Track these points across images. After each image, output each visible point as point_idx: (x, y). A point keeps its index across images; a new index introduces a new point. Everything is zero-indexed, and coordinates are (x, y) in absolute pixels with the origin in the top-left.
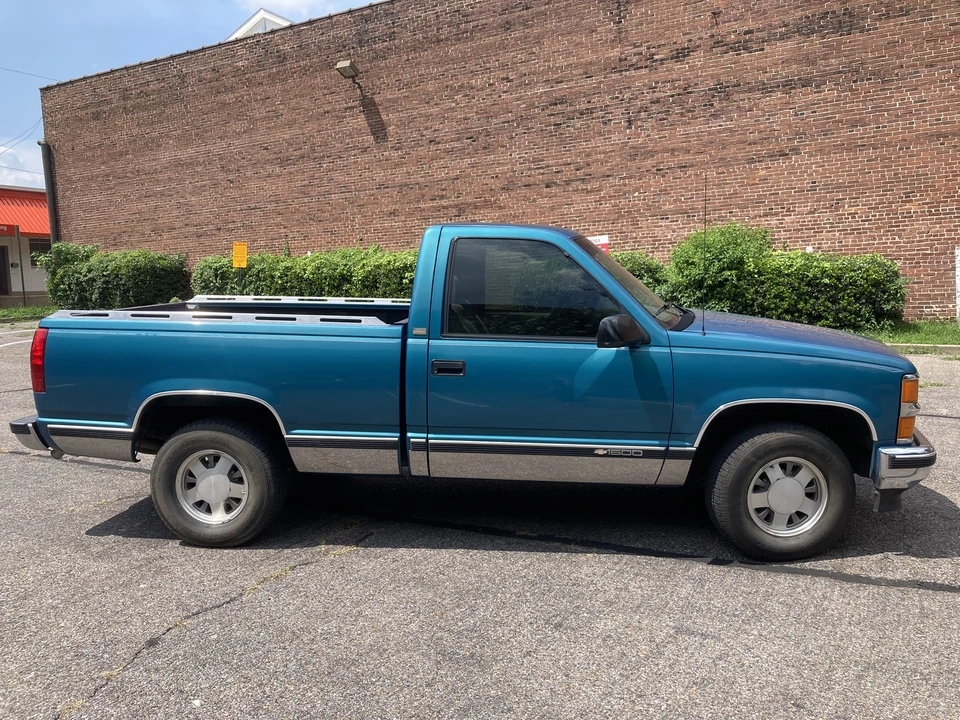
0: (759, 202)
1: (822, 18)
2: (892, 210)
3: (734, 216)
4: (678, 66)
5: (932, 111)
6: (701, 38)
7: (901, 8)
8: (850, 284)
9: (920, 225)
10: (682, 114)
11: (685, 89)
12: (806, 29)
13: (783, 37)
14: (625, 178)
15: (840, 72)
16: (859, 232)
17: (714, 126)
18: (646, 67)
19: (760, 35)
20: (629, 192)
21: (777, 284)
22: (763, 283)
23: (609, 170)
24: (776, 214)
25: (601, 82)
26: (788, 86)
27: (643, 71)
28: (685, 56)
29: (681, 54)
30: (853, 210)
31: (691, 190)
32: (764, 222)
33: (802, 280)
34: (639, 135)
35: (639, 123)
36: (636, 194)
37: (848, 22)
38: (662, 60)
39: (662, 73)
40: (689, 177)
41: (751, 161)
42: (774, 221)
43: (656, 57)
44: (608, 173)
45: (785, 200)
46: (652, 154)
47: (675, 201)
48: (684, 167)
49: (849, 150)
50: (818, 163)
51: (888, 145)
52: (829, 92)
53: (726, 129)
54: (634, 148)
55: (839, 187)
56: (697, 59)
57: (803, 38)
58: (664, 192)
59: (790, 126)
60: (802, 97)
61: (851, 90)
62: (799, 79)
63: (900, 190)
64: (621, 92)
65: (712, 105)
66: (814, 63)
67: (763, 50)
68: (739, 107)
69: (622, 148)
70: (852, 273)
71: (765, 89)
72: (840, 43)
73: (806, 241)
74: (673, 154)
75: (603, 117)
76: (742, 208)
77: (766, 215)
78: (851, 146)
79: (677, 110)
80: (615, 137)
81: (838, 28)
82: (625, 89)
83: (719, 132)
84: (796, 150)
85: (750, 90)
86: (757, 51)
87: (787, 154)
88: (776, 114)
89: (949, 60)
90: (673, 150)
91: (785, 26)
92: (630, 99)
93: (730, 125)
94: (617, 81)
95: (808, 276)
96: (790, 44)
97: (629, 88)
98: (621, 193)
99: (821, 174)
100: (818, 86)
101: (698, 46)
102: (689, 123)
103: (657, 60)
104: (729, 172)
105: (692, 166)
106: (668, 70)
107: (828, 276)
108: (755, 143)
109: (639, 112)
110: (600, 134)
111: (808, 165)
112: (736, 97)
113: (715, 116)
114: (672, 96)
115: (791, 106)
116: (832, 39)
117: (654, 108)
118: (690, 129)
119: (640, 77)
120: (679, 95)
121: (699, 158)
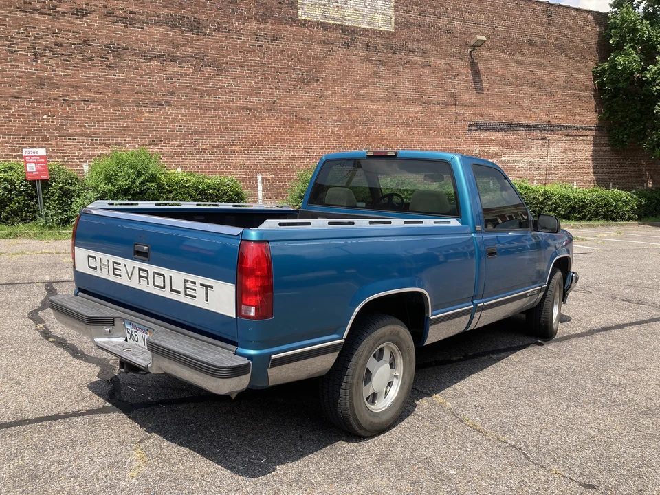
0: (145, 134)
1: (181, 19)
2: (226, 150)
3: (127, 143)
4: (77, 21)
5: (243, 93)
6: (96, 6)
7: (226, 27)
8: (224, 194)
9: (240, 160)
10: (83, 60)
11: (85, 41)
12: (172, 22)
13: (157, 24)
14: (32, 102)
15: (193, 58)
16: (209, 161)
17: (110, 75)
18: (49, 15)
19: (141, 17)
20: (38, 114)
21: (180, 193)
22: (171, 192)
23: (18, 92)
24: (157, 145)
25: (6, 16)
26: (162, 58)
27: (47, 18)
28: (83, 15)
29: (81, 13)
30: (204, 147)
31: (93, 120)
32: (149, 150)
33: (196, 191)
34: (45, 69)
35: (45, 59)
36: (45, 116)
37: (196, 27)
38: (63, 13)
39: (64, 23)
40: (91, 109)
41: (138, 105)
42: (156, 150)
43: (58, 9)
44: (17, 95)
45: (162, 136)
46: (59, 86)
47: (80, 127)
48: (88, 101)
49: (201, 108)
50: (183, 114)
51: (222, 109)
52: (186, 68)
53: (119, 79)
54: (41, 78)
55: (196, 131)
56: (94, 20)
57: (169, 29)
58: (71, 118)
59: (164, 86)
60: (172, 68)
61: (200, 71)
62: (169, 56)
63: (229, 138)
64: (26, 30)
65: (108, 59)
66: (177, 47)
67: (143, 28)
68: (128, 65)
69: (29, 77)
70: (225, 188)
71: (147, 57)
72: (192, 39)
73: (177, 164)
74: (76, 89)
75: (8, 47)
76: (134, 138)
77: (150, 145)
78: (201, 106)
79: (79, 56)
80: (22, 66)
81: (191, 29)
82: (30, 27)
83: (114, 80)
84: (168, 103)
85: (136, 55)
86: (139, 28)
87: (163, 105)
88: (156, 76)
89: (251, 66)
90: (77, 87)
91: (158, 16)
92: (35, 37)
93: (122, 76)
94: (23, 19)
95: (199, 188)
96: (161, 30)
97: (34, 28)
98: (29, 113)
99: (184, 121)
100: (180, 63)
101: (94, 11)
102: (89, 68)
103: (59, 12)
104: (123, 111)
105: (93, 102)
106: (69, 23)
107: (211, 189)
108: (141, 93)
109: (45, 50)
110: (6, 60)
111: (176, 115)
112: (125, 57)
113: (110, 67)
114: (74, 44)
115: (164, 72)
116: (188, 34)
117: (58, 49)
118: (90, 73)
119: (44, 21)
120: (80, 44)
121: (99, 97)
